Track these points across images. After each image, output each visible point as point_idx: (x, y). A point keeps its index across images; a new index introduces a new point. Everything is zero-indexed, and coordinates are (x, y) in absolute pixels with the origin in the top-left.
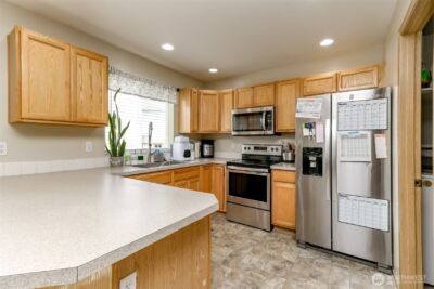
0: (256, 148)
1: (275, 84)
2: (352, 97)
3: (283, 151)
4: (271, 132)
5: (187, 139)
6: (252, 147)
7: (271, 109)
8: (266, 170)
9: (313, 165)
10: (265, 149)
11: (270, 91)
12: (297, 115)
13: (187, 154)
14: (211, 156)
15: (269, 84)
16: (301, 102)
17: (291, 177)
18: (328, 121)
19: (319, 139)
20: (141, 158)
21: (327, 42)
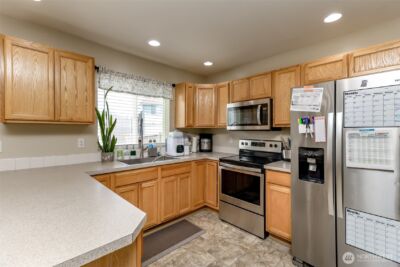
0: (253, 144)
1: (272, 73)
2: (364, 83)
3: (283, 148)
4: (267, 127)
5: (181, 134)
6: (249, 142)
7: (267, 101)
8: (259, 170)
9: (312, 168)
10: (263, 145)
11: (266, 81)
12: (292, 109)
13: (180, 149)
14: (210, 151)
15: (266, 74)
16: (297, 93)
17: (286, 179)
18: (331, 116)
19: (320, 138)
20: (133, 153)
21: (333, 18)
